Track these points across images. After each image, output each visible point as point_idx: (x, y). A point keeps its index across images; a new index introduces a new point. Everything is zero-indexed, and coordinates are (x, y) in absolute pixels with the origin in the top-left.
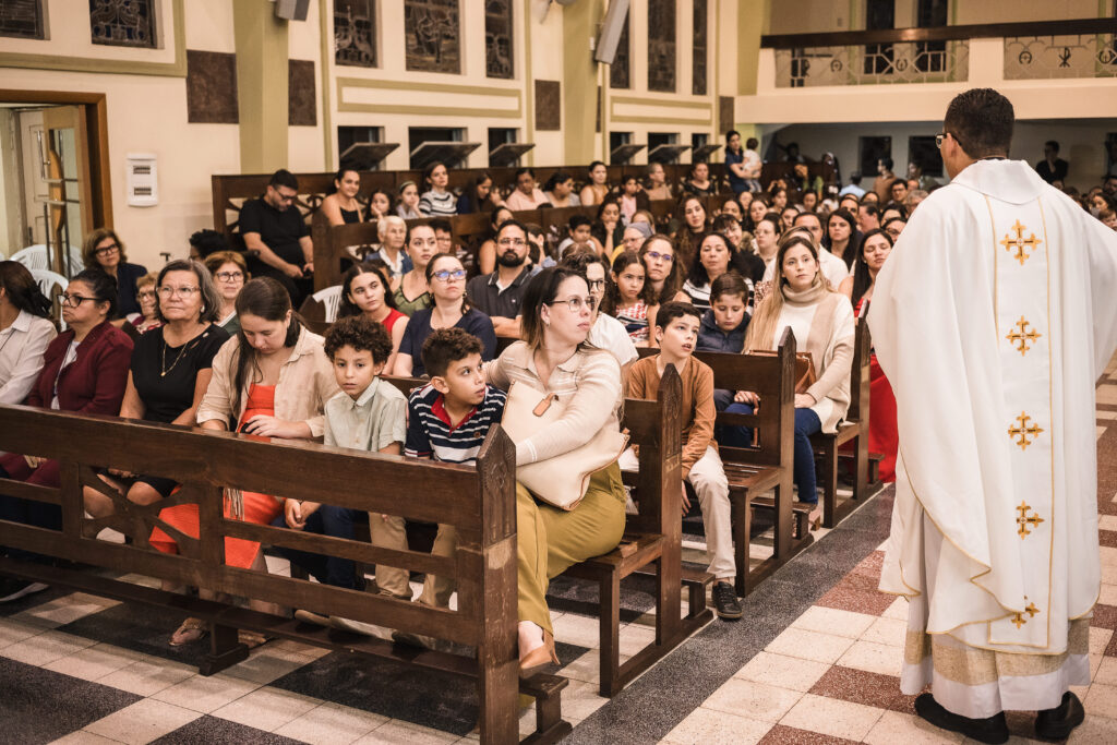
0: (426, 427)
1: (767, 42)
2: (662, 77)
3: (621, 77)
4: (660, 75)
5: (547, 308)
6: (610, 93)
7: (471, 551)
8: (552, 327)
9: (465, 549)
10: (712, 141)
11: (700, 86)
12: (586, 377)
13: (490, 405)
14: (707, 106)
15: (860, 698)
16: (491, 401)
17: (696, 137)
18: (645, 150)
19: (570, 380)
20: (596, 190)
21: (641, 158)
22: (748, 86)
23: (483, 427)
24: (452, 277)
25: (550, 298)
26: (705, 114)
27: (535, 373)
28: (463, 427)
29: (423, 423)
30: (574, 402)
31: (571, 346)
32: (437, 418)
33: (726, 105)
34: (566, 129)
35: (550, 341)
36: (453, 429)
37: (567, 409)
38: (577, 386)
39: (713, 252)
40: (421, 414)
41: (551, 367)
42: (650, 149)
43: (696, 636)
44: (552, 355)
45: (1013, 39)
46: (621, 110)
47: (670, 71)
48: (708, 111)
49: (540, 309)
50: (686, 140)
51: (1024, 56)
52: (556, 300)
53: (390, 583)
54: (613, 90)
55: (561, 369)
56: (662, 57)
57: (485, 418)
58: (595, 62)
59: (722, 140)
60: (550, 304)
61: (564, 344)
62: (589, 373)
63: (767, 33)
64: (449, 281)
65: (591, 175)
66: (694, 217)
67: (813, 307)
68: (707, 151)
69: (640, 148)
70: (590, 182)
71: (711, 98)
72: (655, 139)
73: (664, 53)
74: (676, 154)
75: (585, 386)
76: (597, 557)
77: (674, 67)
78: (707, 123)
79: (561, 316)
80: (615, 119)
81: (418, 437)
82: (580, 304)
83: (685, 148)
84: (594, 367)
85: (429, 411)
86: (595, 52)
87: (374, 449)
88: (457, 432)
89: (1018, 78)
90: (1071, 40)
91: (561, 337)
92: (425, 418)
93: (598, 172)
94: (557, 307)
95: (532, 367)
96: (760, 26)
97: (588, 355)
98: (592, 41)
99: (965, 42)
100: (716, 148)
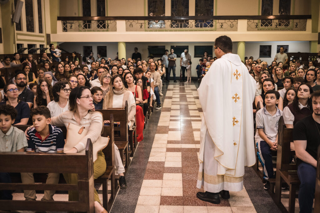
0: (34, 141)
1: (59, 18)
2: (30, 28)
3: (19, 27)
4: (30, 27)
5: (78, 99)
6: (16, 32)
7: (84, 181)
8: (81, 105)
9: (81, 180)
10: (45, 47)
11: (41, 31)
12: (94, 120)
13: (55, 132)
14: (43, 37)
15: (174, 204)
16: (55, 131)
17: (41, 45)
18: (27, 50)
19: (88, 122)
20: (16, 62)
21: (26, 52)
22: (54, 31)
23: (54, 140)
24: (15, 91)
25: (79, 96)
26: (43, 39)
27: (75, 120)
28: (46, 140)
29: (33, 139)
30: (91, 128)
31: (86, 111)
32: (37, 138)
33: (48, 36)
34: (4, 43)
35: (80, 109)
36: (43, 141)
37: (88, 131)
38: (90, 124)
39: (81, 80)
40: (32, 137)
41: (81, 118)
42: (28, 50)
43: (118, 194)
44: (81, 114)
45: (128, 21)
46: (20, 37)
47: (32, 26)
48: (44, 38)
49: (76, 100)
50: (38, 47)
51: (131, 25)
52: (82, 96)
53: (30, 195)
54: (17, 31)
55: (84, 118)
56: (30, 21)
57: (54, 137)
58: (13, 22)
59: (48, 47)
60: (80, 98)
61: (85, 110)
62: (95, 119)
63: (59, 16)
64: (14, 92)
65: (14, 57)
66: (61, 69)
67: (123, 95)
68: (44, 50)
69: (25, 49)
70: (15, 59)
71: (44, 34)
72: (30, 46)
73: (30, 20)
74: (36, 50)
75: (94, 123)
76: (101, 176)
77: (33, 25)
78: (44, 42)
79: (83, 102)
80: (18, 40)
81: (31, 144)
82: (89, 98)
83: (38, 49)
84: (95, 117)
85: (34, 136)
86: (12, 19)
87: (14, 150)
88: (44, 142)
89: (130, 31)
90: (142, 21)
91: (83, 108)
92: (33, 138)
93: (17, 56)
94: (82, 99)
95: (74, 118)
96: (57, 14)
97: (92, 113)
98: (11, 16)
99: (115, 21)
100: (47, 49)
